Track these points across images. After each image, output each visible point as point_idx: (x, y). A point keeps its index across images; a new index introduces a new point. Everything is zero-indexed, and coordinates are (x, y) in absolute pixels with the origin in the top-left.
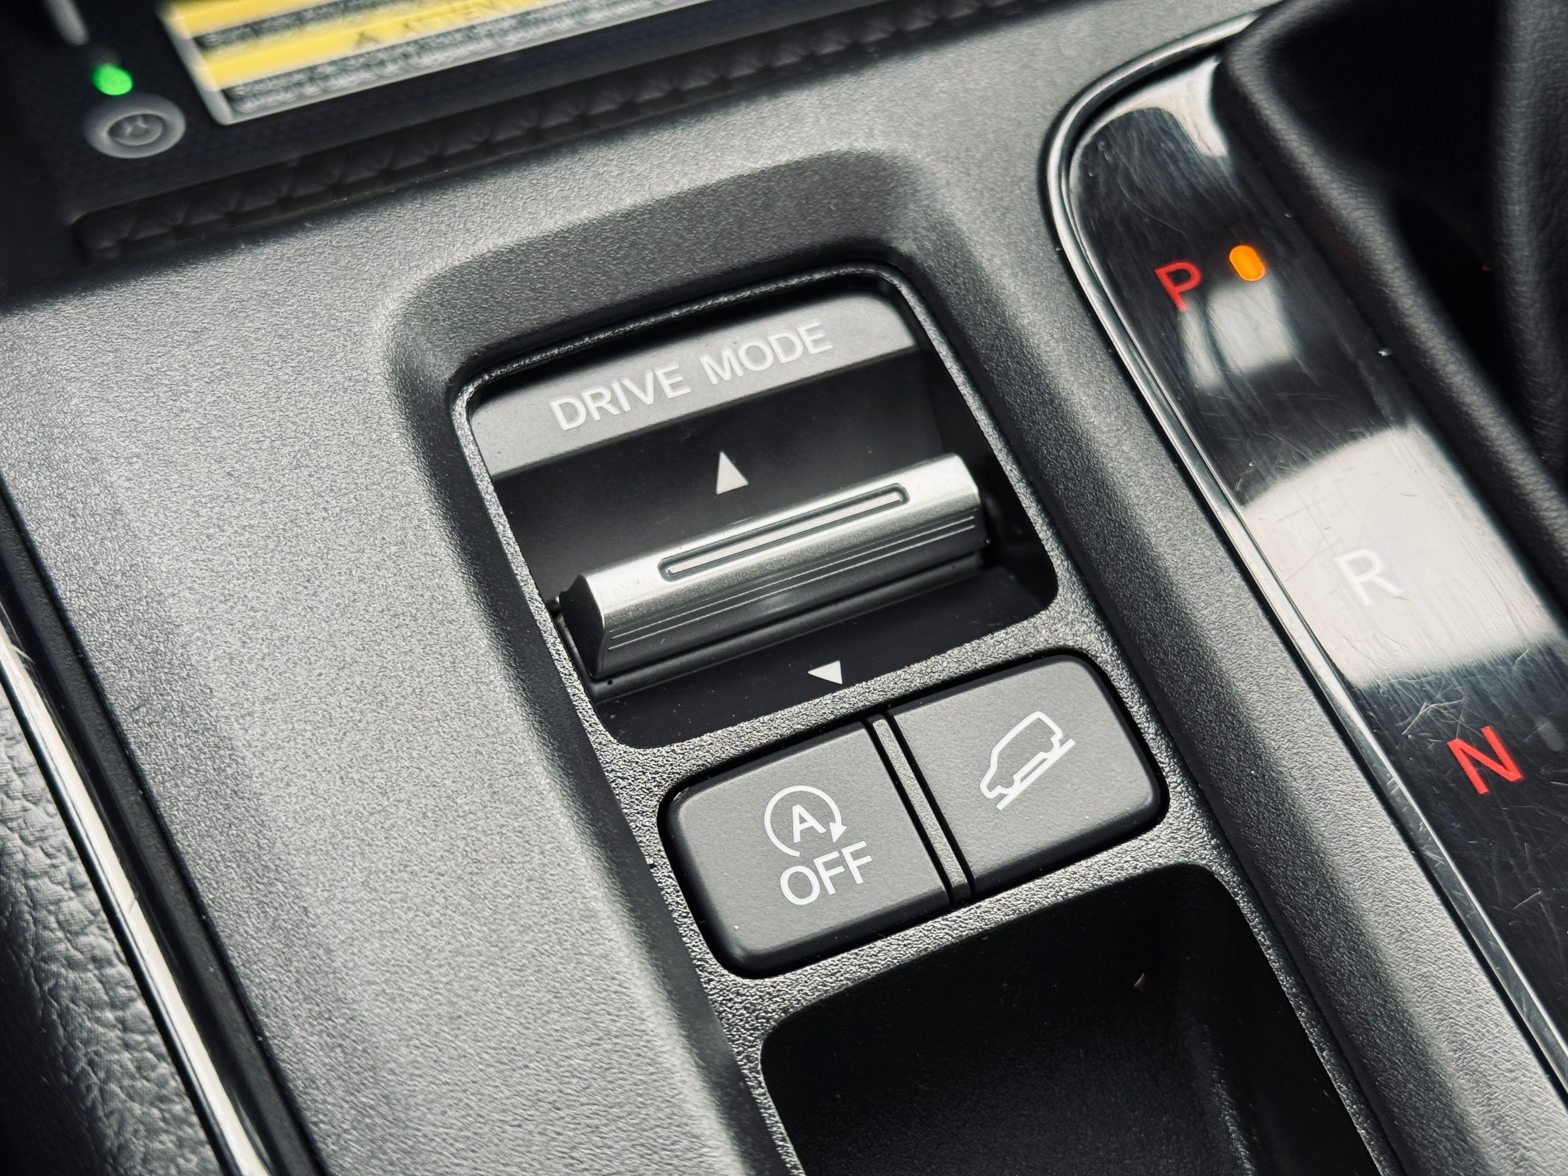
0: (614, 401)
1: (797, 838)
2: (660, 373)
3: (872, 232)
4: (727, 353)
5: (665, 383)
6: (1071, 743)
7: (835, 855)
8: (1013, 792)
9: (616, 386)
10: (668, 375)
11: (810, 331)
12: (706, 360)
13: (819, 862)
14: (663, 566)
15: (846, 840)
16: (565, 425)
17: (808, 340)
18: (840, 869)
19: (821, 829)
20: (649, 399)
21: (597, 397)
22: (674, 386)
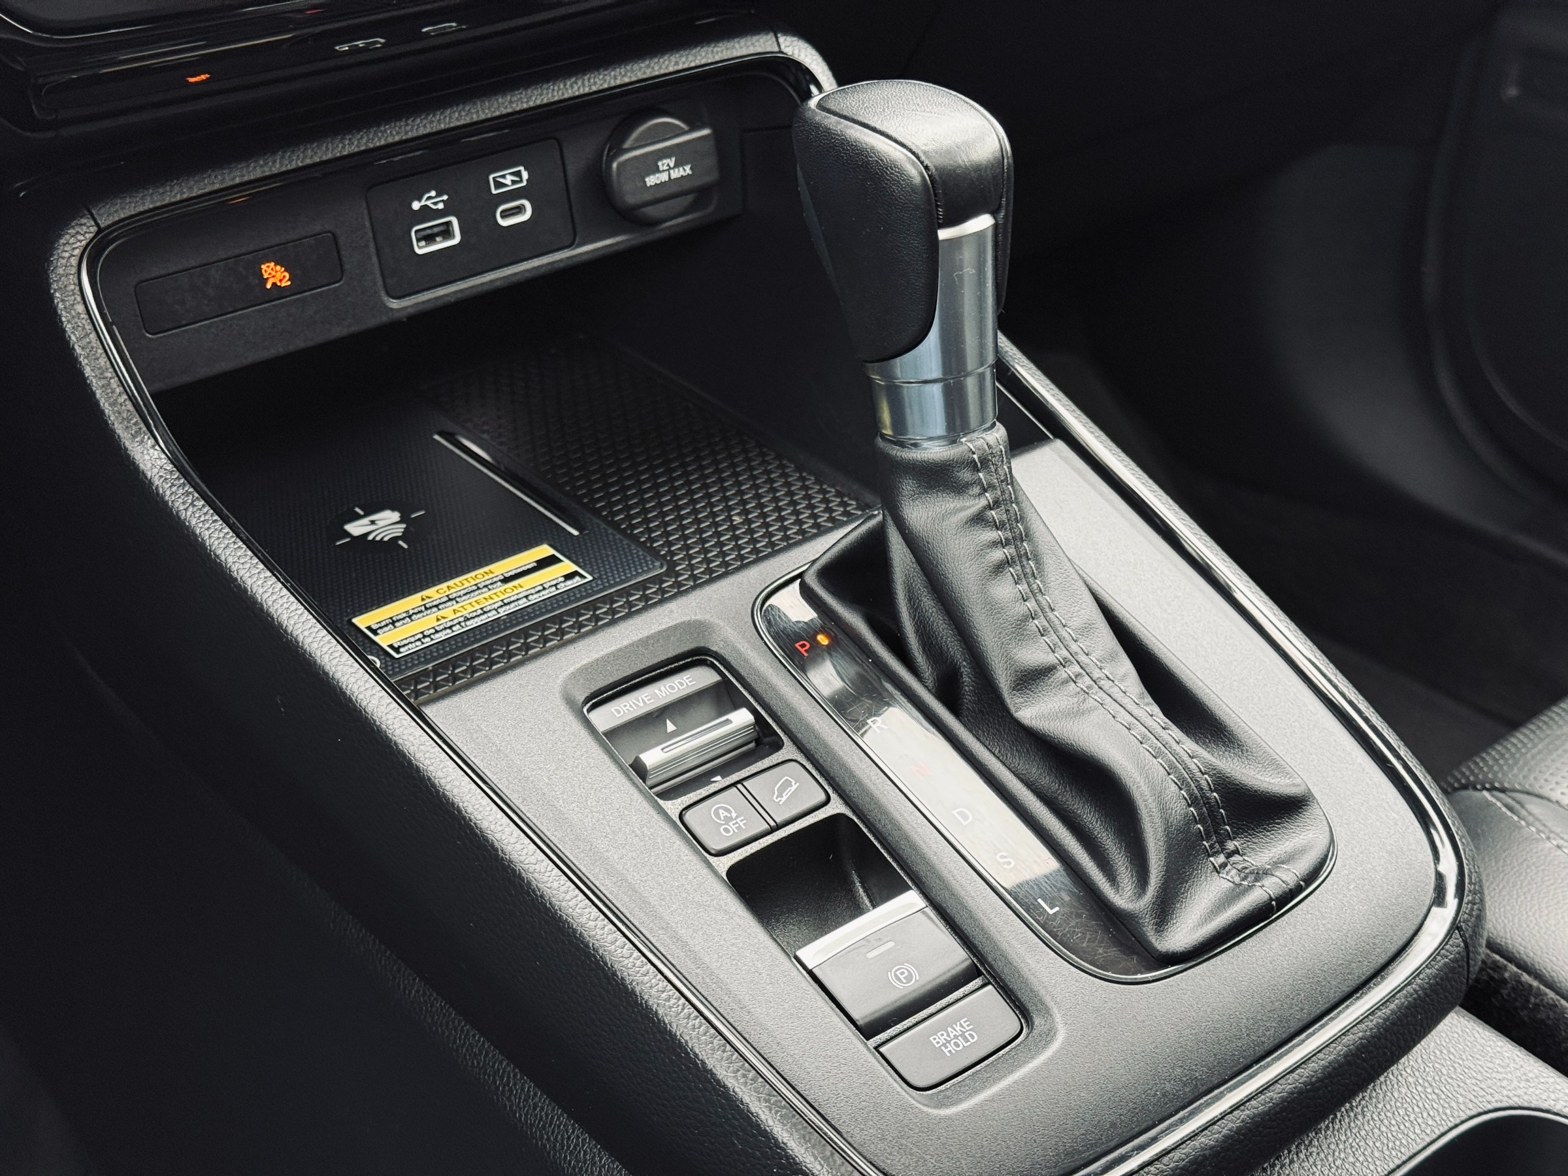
0: (631, 706)
1: (722, 819)
2: (643, 696)
3: (702, 645)
4: (663, 688)
5: (645, 699)
6: (798, 784)
7: (735, 822)
8: (784, 799)
9: (630, 702)
10: (646, 697)
11: (687, 679)
12: (657, 691)
13: (731, 824)
14: (662, 749)
15: (737, 817)
16: (618, 716)
17: (687, 681)
18: (737, 825)
19: (729, 815)
20: (642, 704)
21: (625, 706)
22: (648, 700)
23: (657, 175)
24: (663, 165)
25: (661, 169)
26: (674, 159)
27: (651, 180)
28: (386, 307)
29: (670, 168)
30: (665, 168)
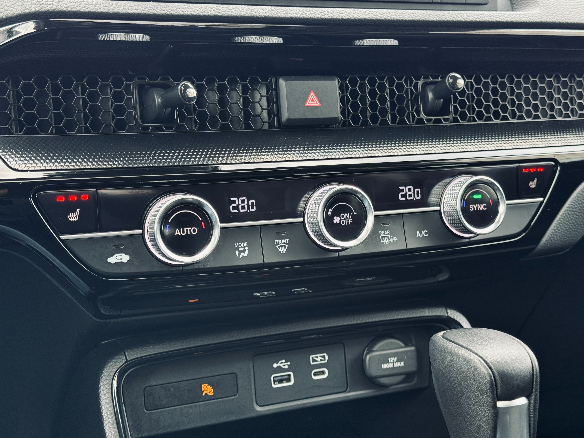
23: (387, 364)
24: (391, 360)
25: (390, 362)
26: (396, 358)
27: (385, 366)
28: (255, 410)
29: (394, 362)
30: (392, 361)
